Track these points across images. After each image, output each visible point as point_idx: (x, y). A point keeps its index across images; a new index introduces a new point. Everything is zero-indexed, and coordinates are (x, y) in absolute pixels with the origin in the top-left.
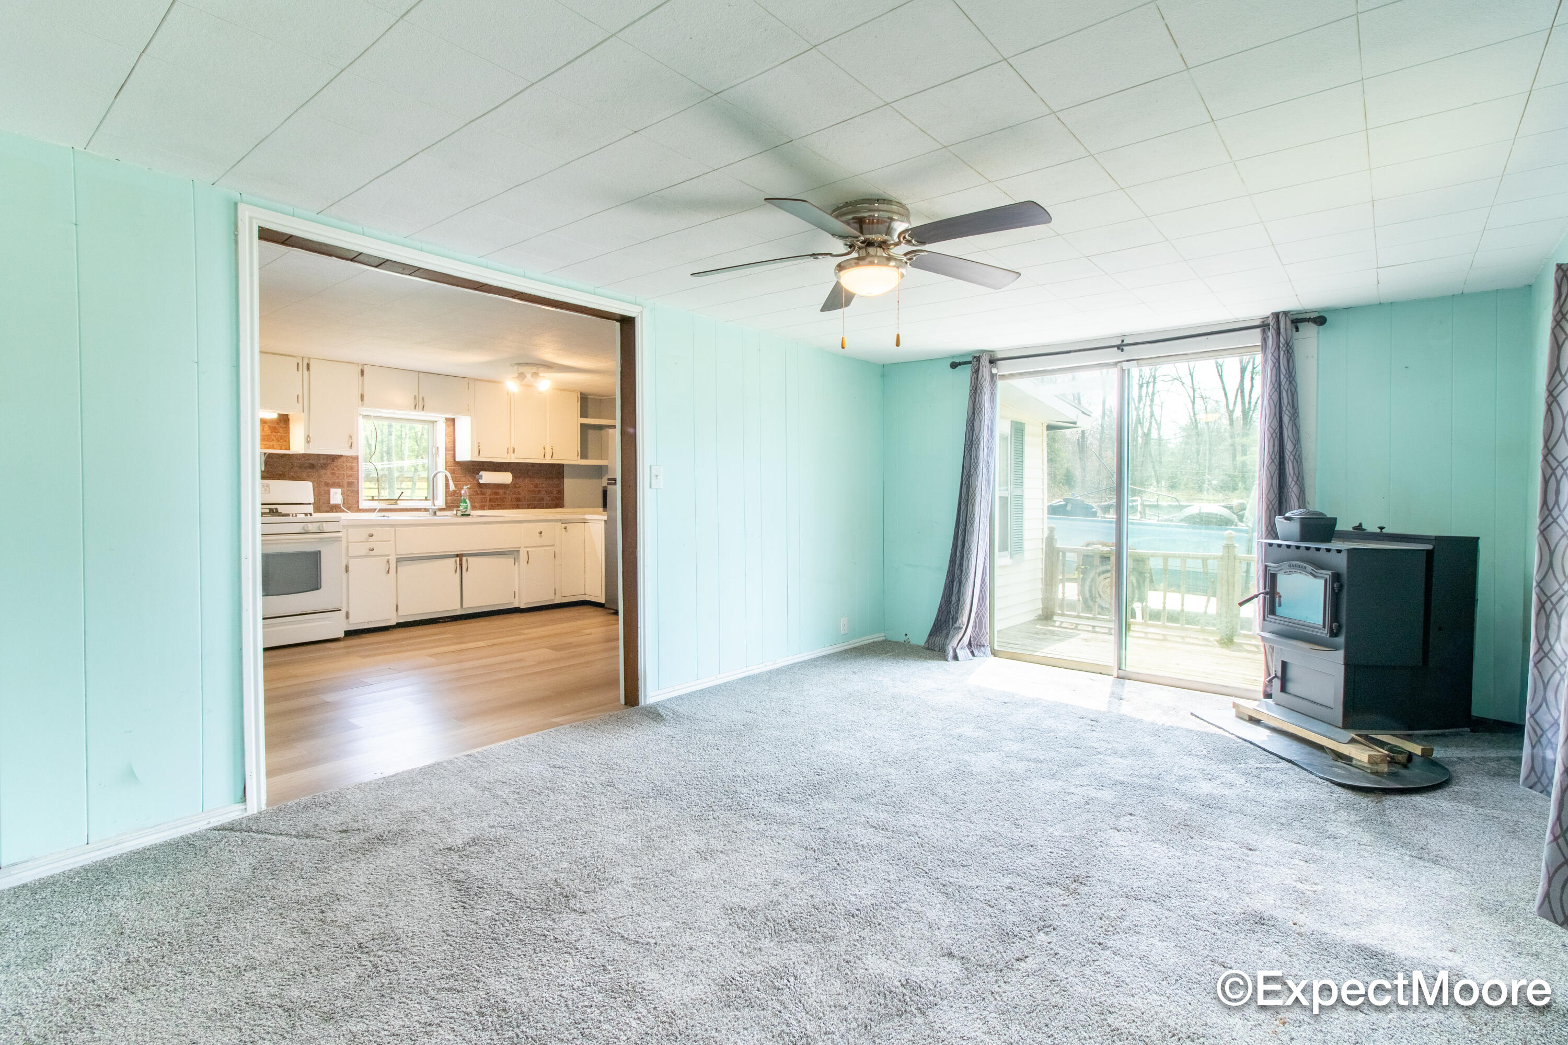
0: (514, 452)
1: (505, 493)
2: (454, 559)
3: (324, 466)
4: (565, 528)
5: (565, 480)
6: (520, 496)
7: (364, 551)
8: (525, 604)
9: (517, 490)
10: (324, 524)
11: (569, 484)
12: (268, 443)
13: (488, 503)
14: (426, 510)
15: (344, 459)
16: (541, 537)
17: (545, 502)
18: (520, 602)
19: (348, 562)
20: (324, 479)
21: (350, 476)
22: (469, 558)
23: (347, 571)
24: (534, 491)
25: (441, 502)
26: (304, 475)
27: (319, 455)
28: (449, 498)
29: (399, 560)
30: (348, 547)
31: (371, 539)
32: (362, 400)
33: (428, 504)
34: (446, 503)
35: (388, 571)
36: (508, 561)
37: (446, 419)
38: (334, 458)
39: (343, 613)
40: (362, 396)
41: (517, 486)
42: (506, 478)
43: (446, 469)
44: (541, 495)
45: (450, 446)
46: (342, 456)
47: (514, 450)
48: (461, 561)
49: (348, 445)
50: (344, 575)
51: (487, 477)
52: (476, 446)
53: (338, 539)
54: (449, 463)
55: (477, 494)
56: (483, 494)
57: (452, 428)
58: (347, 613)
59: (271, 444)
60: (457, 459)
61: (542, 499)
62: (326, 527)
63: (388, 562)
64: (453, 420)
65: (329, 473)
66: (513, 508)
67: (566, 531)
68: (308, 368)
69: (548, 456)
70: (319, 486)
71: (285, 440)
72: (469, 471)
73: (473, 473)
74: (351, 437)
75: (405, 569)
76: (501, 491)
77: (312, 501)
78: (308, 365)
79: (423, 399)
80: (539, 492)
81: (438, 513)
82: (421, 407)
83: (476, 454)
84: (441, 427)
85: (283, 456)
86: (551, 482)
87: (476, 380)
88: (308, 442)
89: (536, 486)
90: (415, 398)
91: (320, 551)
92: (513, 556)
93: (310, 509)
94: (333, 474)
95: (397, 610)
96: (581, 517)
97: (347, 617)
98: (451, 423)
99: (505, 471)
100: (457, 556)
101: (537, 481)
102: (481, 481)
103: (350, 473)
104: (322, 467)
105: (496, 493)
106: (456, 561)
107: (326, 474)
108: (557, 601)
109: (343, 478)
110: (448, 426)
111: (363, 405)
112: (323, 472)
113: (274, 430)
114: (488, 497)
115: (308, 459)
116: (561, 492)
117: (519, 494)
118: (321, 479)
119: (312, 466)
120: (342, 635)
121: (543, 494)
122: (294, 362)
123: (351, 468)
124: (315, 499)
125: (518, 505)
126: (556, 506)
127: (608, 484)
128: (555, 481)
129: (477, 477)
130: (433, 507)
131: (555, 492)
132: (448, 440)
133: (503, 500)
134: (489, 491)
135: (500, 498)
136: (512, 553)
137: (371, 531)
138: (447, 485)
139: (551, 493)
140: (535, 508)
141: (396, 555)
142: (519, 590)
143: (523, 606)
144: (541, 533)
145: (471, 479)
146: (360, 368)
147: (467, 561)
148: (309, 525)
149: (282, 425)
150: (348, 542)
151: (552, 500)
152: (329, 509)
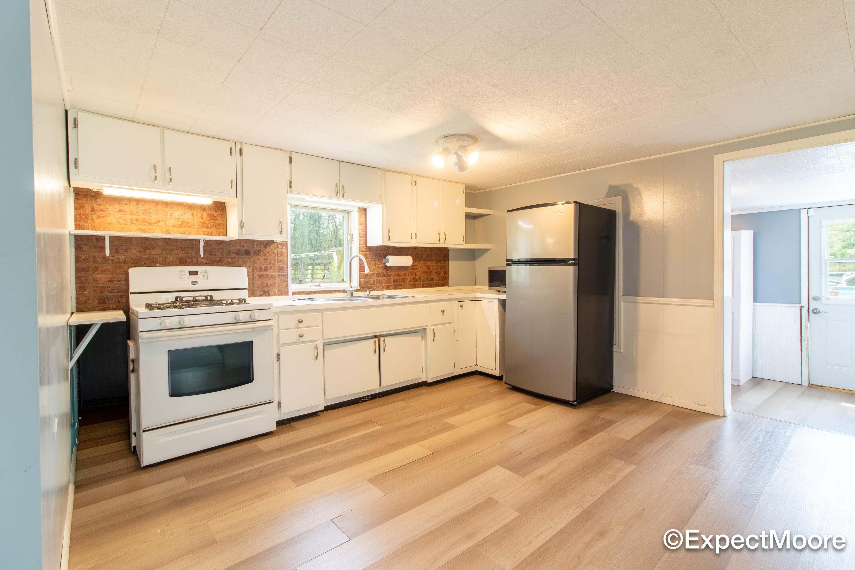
0: (416, 237)
1: (405, 275)
2: (373, 341)
3: (258, 252)
4: (462, 306)
5: (449, 262)
6: (417, 277)
7: (294, 338)
8: (432, 378)
9: (415, 271)
10: (256, 312)
11: (453, 266)
12: (207, 230)
13: (392, 284)
14: (344, 291)
15: (274, 245)
16: (443, 315)
17: (435, 282)
18: (427, 376)
19: (279, 349)
20: (258, 265)
21: (281, 261)
22: (387, 339)
23: (278, 359)
24: (427, 273)
25: (356, 284)
26: (241, 261)
27: (253, 242)
28: (362, 280)
29: (325, 345)
30: (279, 335)
31: (301, 325)
32: (291, 187)
33: (345, 286)
34: (360, 285)
35: (317, 357)
36: (416, 339)
37: (359, 208)
38: (267, 244)
39: (276, 403)
40: (290, 183)
41: (415, 268)
42: (407, 261)
43: (360, 254)
44: (432, 276)
45: (363, 233)
46: (272, 242)
47: (416, 235)
48: (379, 341)
49: (278, 231)
50: (276, 364)
51: (393, 261)
52: (386, 232)
53: (270, 328)
54: (362, 249)
55: (384, 276)
56: (389, 275)
57: (364, 216)
58: (279, 403)
59: (210, 231)
60: (368, 245)
61: (433, 279)
62: (258, 315)
63: (316, 347)
64: (365, 210)
65: (262, 258)
66: (411, 288)
67: (462, 309)
68: (241, 154)
69: (442, 241)
70: (253, 271)
71: (223, 228)
72: (377, 255)
73: (381, 256)
74: (280, 222)
75: (332, 352)
76: (402, 273)
77: (247, 286)
78: (241, 150)
79: (343, 187)
80: (431, 273)
81: (355, 294)
82: (341, 195)
83: (387, 239)
84: (355, 216)
85: (221, 242)
86: (439, 264)
87: (386, 170)
88: (242, 228)
89: (428, 268)
90: (336, 186)
91: (252, 342)
92: (420, 334)
93: (244, 294)
94: (266, 259)
95: (325, 394)
96: (473, 295)
97: (279, 407)
98: (363, 212)
99: (406, 255)
100: (376, 337)
101: (428, 263)
102: (388, 264)
103: (280, 258)
104: (256, 253)
105: (399, 275)
106: (375, 342)
107: (259, 259)
108: (455, 374)
109: (274, 264)
110: (360, 215)
111: (291, 192)
112: (256, 258)
113: (212, 217)
114: (392, 278)
115: (243, 246)
116: (446, 273)
117: (416, 274)
118: (255, 265)
119: (247, 253)
120: (274, 428)
121: (434, 275)
122: (227, 146)
123: (282, 254)
124: (249, 283)
125: (415, 285)
126: (443, 285)
127: (507, 265)
128: (442, 264)
129: (384, 260)
130: (351, 289)
131: (442, 273)
132: (361, 228)
133: (403, 280)
134: (393, 273)
135: (402, 279)
136: (421, 332)
137: (300, 316)
138: (362, 269)
139: (439, 274)
140: (427, 286)
141: (324, 339)
142: (426, 367)
143: (429, 381)
144: (443, 311)
145: (379, 263)
146: (289, 155)
147: (384, 341)
148: (241, 314)
149: (219, 212)
150: (279, 329)
151: (440, 279)
152: (262, 293)
